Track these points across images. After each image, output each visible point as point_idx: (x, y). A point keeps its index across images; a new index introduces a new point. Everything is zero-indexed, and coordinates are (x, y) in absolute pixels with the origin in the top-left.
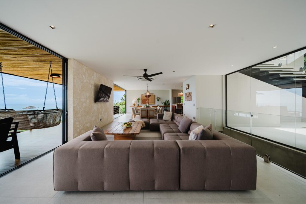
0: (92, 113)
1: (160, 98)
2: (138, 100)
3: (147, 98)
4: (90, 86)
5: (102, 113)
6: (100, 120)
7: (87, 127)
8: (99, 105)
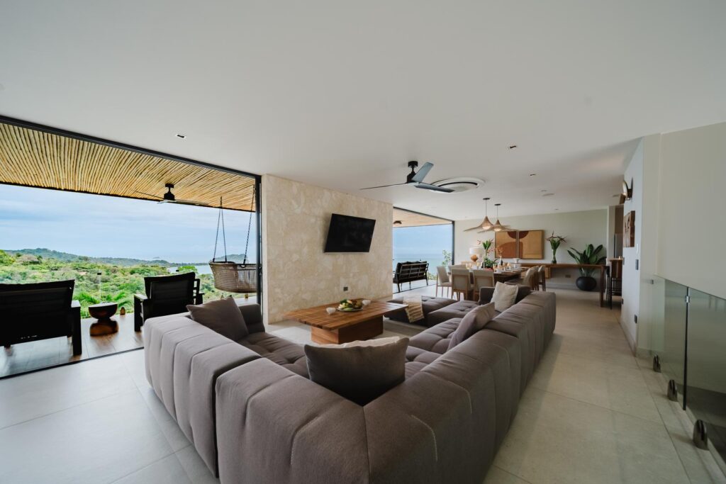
0: (316, 275)
1: (562, 239)
2: (487, 246)
3: (514, 240)
4: (313, 220)
5: (351, 275)
6: (342, 289)
7: (304, 299)
8: (341, 258)
